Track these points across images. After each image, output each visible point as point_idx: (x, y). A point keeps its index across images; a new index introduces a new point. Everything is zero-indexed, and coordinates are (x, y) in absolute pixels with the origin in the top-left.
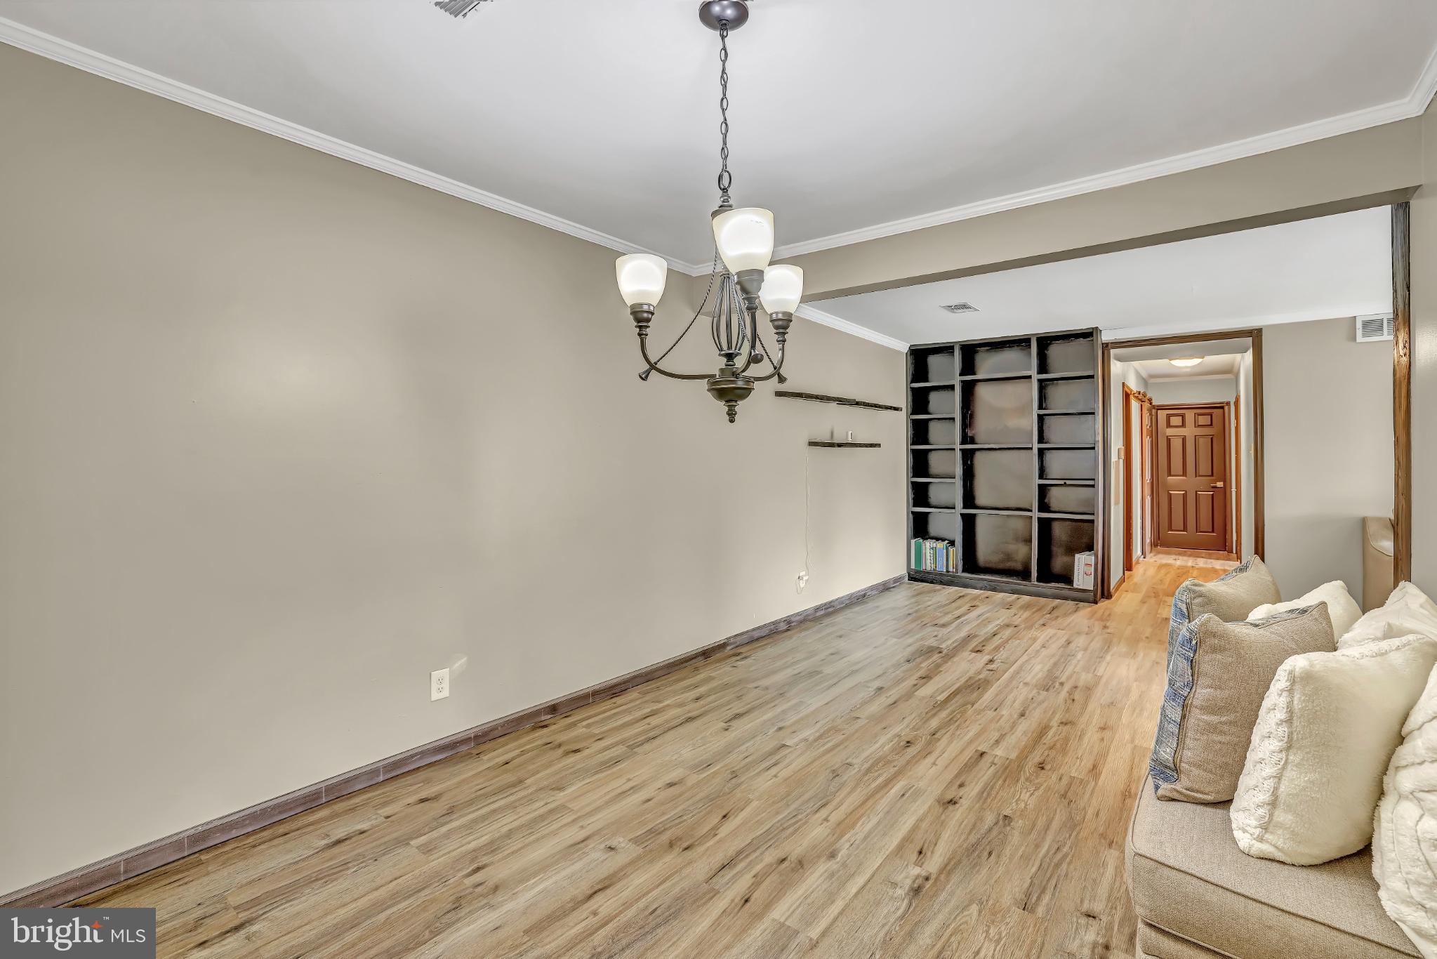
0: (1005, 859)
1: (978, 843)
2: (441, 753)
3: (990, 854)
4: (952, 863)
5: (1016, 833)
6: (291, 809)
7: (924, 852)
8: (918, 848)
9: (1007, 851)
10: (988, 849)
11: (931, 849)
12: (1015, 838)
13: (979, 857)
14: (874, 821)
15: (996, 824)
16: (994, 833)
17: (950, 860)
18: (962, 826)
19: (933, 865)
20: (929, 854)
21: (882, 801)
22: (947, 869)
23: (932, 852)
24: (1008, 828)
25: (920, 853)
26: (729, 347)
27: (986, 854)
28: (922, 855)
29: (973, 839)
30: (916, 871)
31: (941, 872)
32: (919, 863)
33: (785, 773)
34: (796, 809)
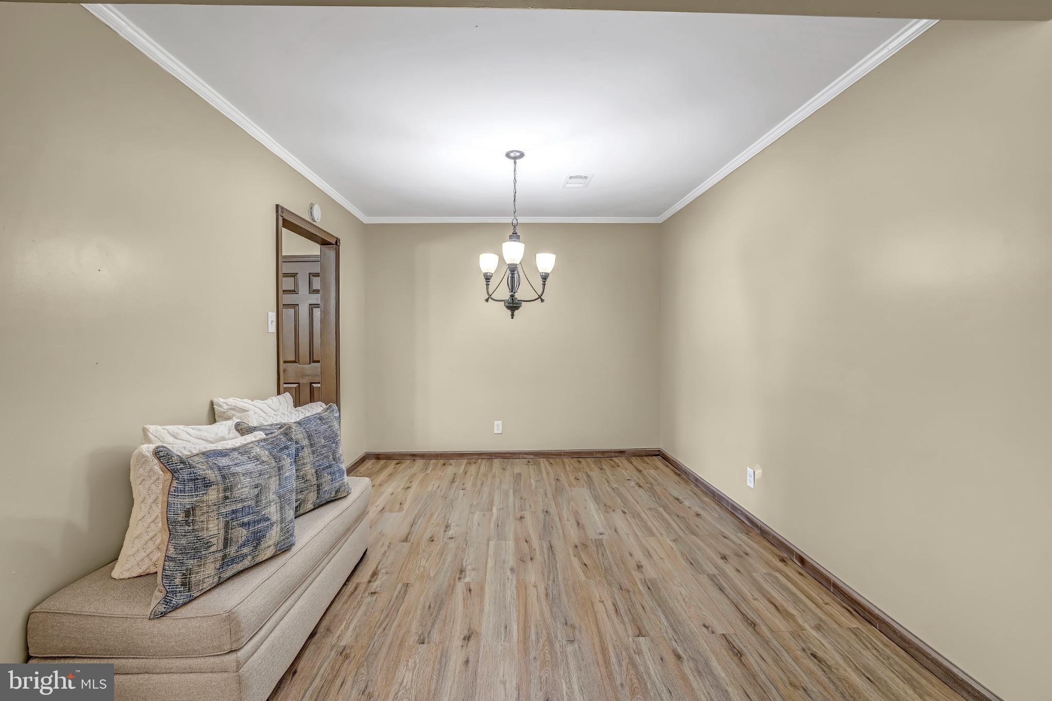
0: (420, 607)
1: (439, 611)
2: (748, 521)
3: (430, 607)
4: (450, 592)
5: (414, 630)
6: (708, 491)
7: (468, 591)
8: (472, 592)
9: (419, 612)
10: (431, 609)
11: (465, 594)
12: (414, 627)
13: (436, 602)
14: (508, 598)
15: (429, 633)
16: (429, 624)
17: (452, 593)
18: (452, 620)
19: (460, 587)
20: (465, 592)
21: (515, 615)
22: (452, 587)
23: (463, 593)
24: (420, 632)
25: (470, 590)
27: (432, 606)
28: (468, 589)
29: (443, 612)
30: (467, 580)
31: (454, 585)
32: (468, 584)
33: (599, 607)
34: (559, 586)
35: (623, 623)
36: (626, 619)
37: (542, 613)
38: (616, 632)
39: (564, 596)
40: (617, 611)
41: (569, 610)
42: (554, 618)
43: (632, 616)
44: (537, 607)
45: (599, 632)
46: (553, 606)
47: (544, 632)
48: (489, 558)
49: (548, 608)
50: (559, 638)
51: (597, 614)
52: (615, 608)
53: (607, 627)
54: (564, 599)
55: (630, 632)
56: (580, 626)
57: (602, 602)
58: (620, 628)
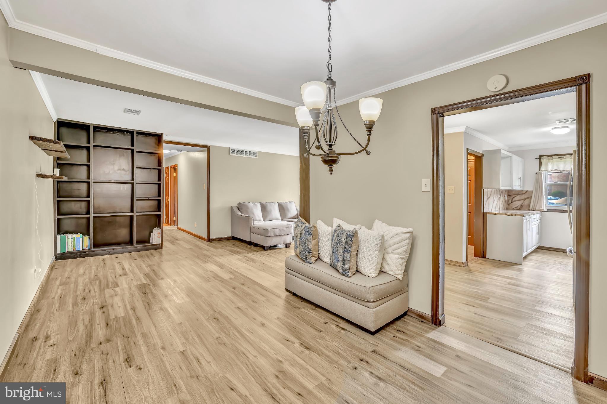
26: (330, 142)
33: (209, 359)
34: (241, 363)
35: (193, 354)
36: (192, 357)
37: (240, 344)
38: (196, 349)
39: (234, 358)
40: (198, 360)
41: (227, 351)
42: (232, 344)
43: (188, 360)
44: (244, 346)
45: (206, 346)
46: (236, 350)
47: (233, 337)
48: (307, 364)
49: (238, 348)
50: (224, 337)
51: (209, 354)
52: (199, 361)
53: (202, 350)
54: (233, 356)
55: (189, 351)
56: (216, 345)
57: (208, 362)
58: (195, 351)
